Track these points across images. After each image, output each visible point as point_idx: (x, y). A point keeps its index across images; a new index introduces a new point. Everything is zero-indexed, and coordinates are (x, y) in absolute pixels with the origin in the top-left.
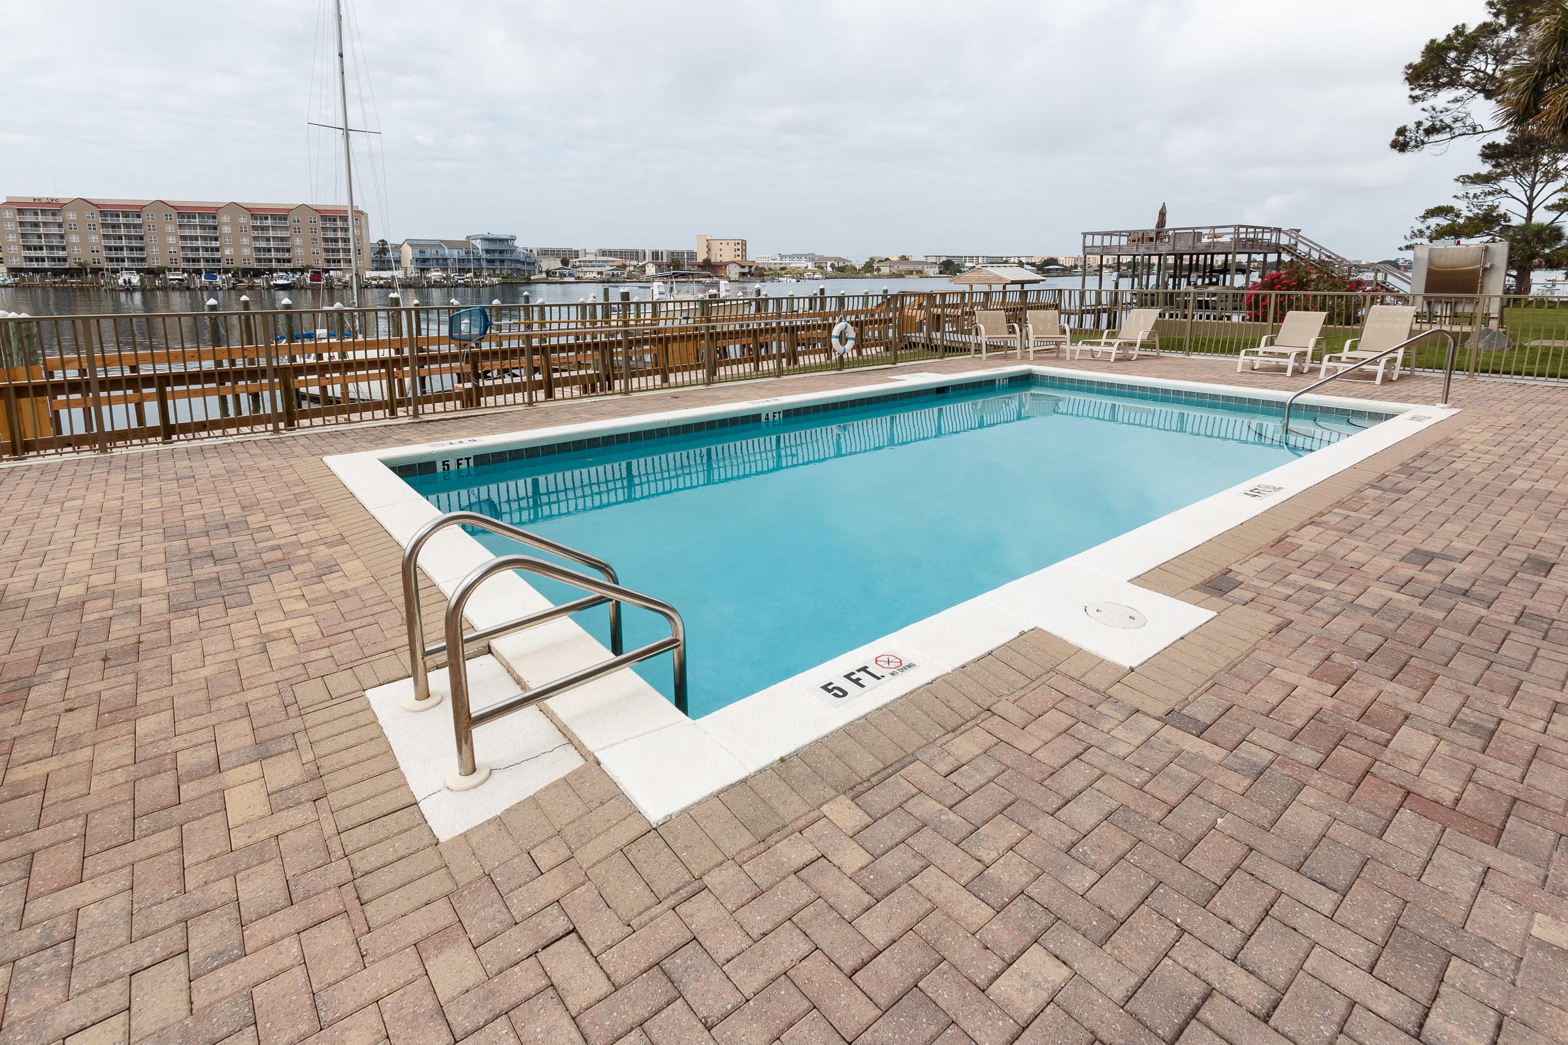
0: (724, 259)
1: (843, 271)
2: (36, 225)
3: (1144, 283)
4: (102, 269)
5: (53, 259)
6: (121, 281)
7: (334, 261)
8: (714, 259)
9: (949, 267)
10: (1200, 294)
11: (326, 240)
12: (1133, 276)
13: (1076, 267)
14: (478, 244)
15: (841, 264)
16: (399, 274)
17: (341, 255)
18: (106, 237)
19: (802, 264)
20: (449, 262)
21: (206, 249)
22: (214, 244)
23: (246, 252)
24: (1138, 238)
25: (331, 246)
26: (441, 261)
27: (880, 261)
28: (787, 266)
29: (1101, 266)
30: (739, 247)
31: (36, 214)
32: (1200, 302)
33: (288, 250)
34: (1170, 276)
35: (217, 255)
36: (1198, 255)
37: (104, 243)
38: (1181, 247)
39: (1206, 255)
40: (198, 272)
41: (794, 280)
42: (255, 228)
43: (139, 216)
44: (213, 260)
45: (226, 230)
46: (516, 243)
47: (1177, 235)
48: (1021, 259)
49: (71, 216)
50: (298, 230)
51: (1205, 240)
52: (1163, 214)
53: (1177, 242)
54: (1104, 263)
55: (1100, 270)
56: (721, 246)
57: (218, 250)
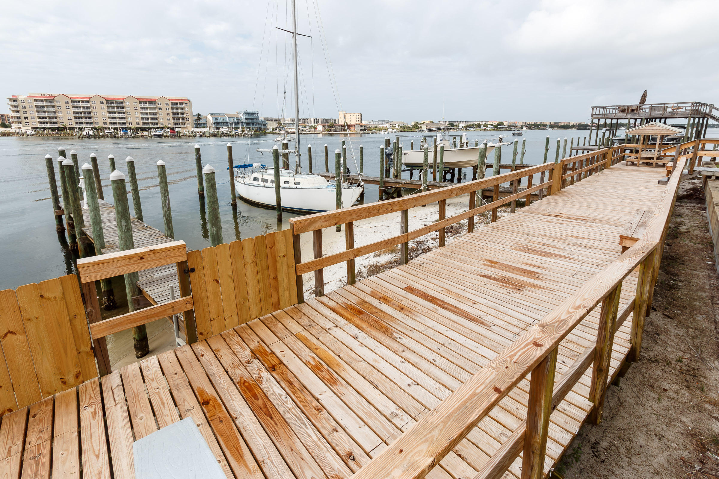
0: (353, 123)
1: (405, 128)
2: (43, 107)
4: (74, 128)
5: (51, 123)
6: (84, 133)
7: (178, 124)
8: (348, 123)
11: (173, 113)
14: (242, 116)
15: (402, 125)
16: (208, 129)
17: (181, 121)
18: (74, 112)
19: (384, 125)
20: (230, 124)
21: (119, 118)
22: (123, 116)
23: (138, 119)
24: (625, 109)
25: (176, 116)
26: (225, 124)
27: (421, 123)
28: (378, 126)
30: (359, 117)
31: (43, 101)
33: (156, 119)
35: (124, 121)
37: (74, 115)
38: (655, 114)
40: (116, 129)
42: (141, 108)
43: (88, 102)
45: (128, 109)
46: (259, 115)
47: (653, 108)
49: (58, 102)
50: (160, 109)
51: (669, 110)
52: (644, 97)
56: (350, 116)
57: (124, 118)
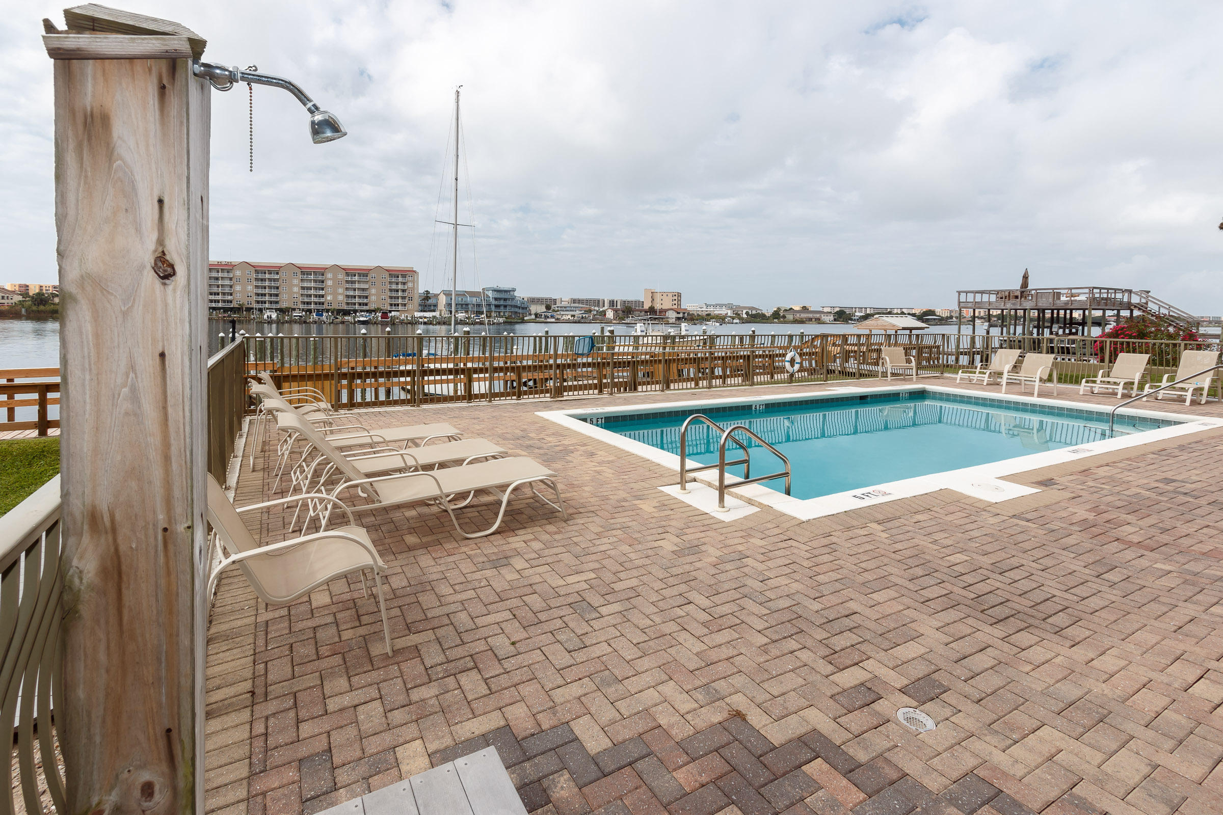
0: (664, 307)
1: (757, 317)
2: (217, 279)
3: (1012, 331)
4: (253, 308)
5: (224, 301)
6: (265, 317)
7: (395, 305)
8: (658, 307)
9: (842, 316)
10: (1062, 341)
11: (391, 290)
12: (1002, 326)
13: (951, 317)
14: (490, 294)
15: (754, 312)
16: (437, 314)
17: (400, 301)
18: (257, 287)
19: (723, 311)
20: (470, 306)
21: (316, 296)
22: (321, 292)
23: (341, 298)
24: (1005, 296)
25: (394, 294)
26: (464, 306)
27: (786, 310)
28: (712, 314)
29: (974, 317)
30: (676, 298)
31: (218, 272)
32: (1063, 348)
33: (367, 297)
34: (1035, 327)
35: (322, 300)
36: (1058, 310)
37: (255, 291)
38: (1042, 303)
39: (1065, 310)
40: (310, 311)
41: (718, 324)
42: (347, 282)
43: (277, 273)
44: (320, 303)
45: (330, 283)
46: (516, 294)
47: (1039, 294)
48: (904, 310)
49: (238, 273)
50: (373, 284)
51: (1063, 298)
52: (1026, 277)
53: (1039, 299)
54: (977, 314)
55: (973, 321)
56: (662, 297)
57: (323, 296)
